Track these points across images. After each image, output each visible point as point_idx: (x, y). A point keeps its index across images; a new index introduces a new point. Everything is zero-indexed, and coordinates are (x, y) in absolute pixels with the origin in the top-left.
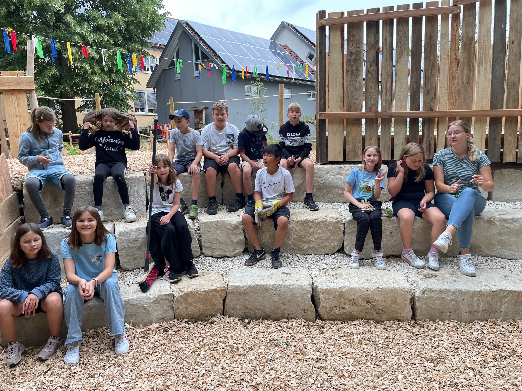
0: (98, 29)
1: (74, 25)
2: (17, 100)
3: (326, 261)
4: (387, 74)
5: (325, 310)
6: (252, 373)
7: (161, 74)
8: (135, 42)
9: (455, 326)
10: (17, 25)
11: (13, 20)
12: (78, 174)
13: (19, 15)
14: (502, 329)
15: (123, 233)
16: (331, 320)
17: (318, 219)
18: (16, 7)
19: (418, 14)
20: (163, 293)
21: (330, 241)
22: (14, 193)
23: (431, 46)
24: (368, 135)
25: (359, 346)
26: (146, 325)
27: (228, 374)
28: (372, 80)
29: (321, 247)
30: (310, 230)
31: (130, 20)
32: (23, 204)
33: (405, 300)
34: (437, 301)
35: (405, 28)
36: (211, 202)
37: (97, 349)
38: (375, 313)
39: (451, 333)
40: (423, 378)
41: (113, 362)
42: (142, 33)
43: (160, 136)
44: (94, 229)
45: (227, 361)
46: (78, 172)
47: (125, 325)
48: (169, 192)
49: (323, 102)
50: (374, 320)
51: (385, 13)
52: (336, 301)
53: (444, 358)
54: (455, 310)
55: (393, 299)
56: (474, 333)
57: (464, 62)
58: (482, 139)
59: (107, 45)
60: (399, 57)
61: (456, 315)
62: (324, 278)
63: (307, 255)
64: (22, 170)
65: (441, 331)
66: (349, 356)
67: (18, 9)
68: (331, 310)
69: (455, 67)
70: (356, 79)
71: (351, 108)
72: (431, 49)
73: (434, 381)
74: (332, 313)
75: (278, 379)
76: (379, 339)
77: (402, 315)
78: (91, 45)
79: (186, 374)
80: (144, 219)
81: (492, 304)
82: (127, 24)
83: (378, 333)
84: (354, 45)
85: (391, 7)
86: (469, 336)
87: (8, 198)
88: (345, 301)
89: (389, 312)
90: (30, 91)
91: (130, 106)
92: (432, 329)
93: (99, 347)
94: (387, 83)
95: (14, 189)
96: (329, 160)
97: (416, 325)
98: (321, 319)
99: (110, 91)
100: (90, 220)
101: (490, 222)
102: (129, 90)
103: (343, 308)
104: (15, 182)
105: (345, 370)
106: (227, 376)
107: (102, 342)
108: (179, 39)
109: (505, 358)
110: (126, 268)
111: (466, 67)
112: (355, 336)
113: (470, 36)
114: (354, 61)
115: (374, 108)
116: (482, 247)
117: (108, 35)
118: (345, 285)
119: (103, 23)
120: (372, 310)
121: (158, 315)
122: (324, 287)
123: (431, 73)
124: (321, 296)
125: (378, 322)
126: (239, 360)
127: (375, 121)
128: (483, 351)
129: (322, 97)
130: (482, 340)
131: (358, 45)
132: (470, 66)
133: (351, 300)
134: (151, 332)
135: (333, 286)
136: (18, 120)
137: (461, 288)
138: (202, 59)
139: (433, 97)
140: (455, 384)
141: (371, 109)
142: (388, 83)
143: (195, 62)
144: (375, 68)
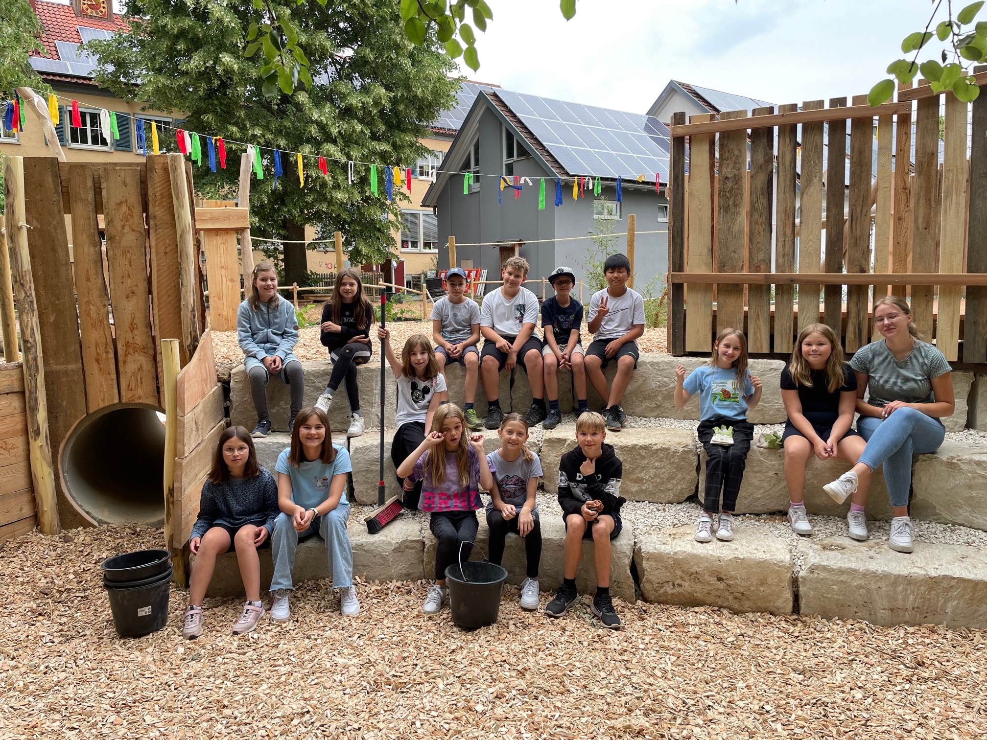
0: (347, 113)
1: (310, 109)
2: (224, 243)
3: (667, 513)
4: (786, 211)
5: (651, 587)
6: (521, 656)
7: (447, 183)
8: (405, 131)
9: (861, 629)
10: (222, 110)
11: (216, 102)
12: (305, 359)
13: (225, 94)
14: (941, 640)
15: (361, 448)
16: (659, 603)
17: (656, 444)
18: (222, 81)
19: (838, 115)
20: (410, 538)
21: (674, 482)
22: (219, 384)
23: (862, 166)
24: (753, 310)
25: (693, 642)
26: (383, 582)
27: (487, 653)
28: (760, 221)
29: (661, 491)
30: (642, 462)
31: (399, 94)
32: (230, 400)
33: (780, 581)
34: (835, 587)
35: (816, 137)
36: (492, 410)
37: (316, 606)
38: (730, 598)
39: (851, 638)
40: (777, 692)
41: (335, 623)
42: (419, 114)
43: (441, 290)
44: (322, 440)
45: (489, 639)
46: (304, 356)
47: (355, 579)
48: (426, 391)
49: (679, 256)
50: (729, 608)
51: (783, 115)
52: (668, 574)
53: (824, 671)
54: (865, 604)
55: (761, 577)
56: (890, 642)
57: (919, 194)
58: (952, 323)
59: (359, 138)
60: (806, 184)
61: (868, 613)
62: (654, 537)
63: (637, 502)
64: (229, 352)
65: (835, 634)
66: (671, 652)
67: (224, 85)
68: (661, 587)
69: (903, 202)
70: (734, 220)
71: (724, 266)
72: (861, 172)
73: (792, 697)
74: (662, 591)
75: (556, 667)
76: (730, 635)
77: (776, 605)
78: (334, 142)
79: (430, 647)
80: (392, 431)
81: (929, 600)
82: (394, 101)
83: (729, 628)
84: (731, 166)
85: (792, 105)
86: (880, 645)
87: (211, 392)
88: (683, 575)
89: (754, 598)
90: (242, 230)
91: (393, 239)
92: (823, 629)
93: (319, 604)
94: (785, 227)
95: (220, 380)
96: (687, 350)
97: (799, 622)
98: (645, 600)
99: (362, 214)
100: (318, 427)
101: (952, 465)
102: (393, 213)
103: (680, 585)
104: (220, 369)
105: (658, 667)
106: (485, 656)
107: (323, 598)
108: (480, 122)
109: (926, 680)
110: (362, 501)
111: (922, 201)
112: (691, 628)
113: (929, 150)
114: (730, 191)
115: (763, 267)
116: (938, 507)
117: (361, 121)
118: (684, 550)
119: (354, 102)
120: (727, 593)
121: (401, 569)
122: (651, 549)
123: (861, 211)
124: (645, 564)
125: (736, 613)
126: (506, 639)
127: (765, 288)
128: (894, 668)
129: (678, 248)
130: (901, 653)
131: (738, 165)
132: (930, 200)
133: (692, 574)
134: (389, 592)
135: (664, 549)
136: (223, 273)
137: (876, 569)
138: (518, 156)
139: (865, 250)
140: (823, 703)
141: (758, 269)
142: (787, 227)
143: (505, 161)
144: (765, 202)
